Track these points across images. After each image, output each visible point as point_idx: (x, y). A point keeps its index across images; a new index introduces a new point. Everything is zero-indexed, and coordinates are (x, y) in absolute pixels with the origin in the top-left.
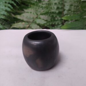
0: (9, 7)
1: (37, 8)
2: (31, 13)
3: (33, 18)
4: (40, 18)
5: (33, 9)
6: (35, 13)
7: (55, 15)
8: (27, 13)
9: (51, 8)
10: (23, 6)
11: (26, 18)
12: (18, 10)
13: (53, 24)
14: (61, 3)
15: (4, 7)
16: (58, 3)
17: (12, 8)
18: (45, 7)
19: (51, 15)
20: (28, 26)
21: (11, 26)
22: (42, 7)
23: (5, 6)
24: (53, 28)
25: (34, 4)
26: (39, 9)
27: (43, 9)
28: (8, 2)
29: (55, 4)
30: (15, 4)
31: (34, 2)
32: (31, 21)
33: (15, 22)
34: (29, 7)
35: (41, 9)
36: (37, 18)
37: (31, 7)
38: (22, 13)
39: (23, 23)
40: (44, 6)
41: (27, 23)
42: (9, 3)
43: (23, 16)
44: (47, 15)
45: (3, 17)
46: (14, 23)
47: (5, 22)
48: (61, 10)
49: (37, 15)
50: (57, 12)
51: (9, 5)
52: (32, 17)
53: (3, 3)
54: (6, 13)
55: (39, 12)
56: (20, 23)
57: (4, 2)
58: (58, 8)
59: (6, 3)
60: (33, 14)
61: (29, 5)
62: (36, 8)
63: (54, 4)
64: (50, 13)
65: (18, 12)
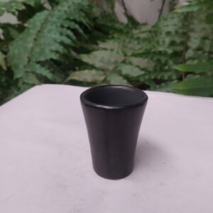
0: (68, 37)
1: (127, 40)
2: (112, 50)
3: (116, 62)
4: (131, 63)
5: (116, 43)
6: (120, 51)
7: (163, 59)
8: (104, 51)
9: (158, 42)
10: (96, 33)
11: (101, 61)
12: (86, 42)
13: (159, 77)
14: (180, 31)
15: (57, 37)
16: (173, 33)
17: (74, 38)
18: (145, 40)
19: (155, 59)
20: (103, 78)
21: (68, 75)
22: (138, 38)
23: (61, 34)
24: (157, 86)
25: (120, 31)
26: (130, 42)
27: (139, 43)
28: (66, 25)
29: (168, 33)
30: (81, 31)
31: (122, 27)
32: (111, 67)
33: (77, 68)
34: (110, 36)
35: (136, 42)
36: (124, 62)
37: (113, 38)
38: (94, 50)
39: (94, 72)
40: (142, 36)
41: (101, 72)
42: (69, 28)
43: (95, 57)
44: (147, 57)
45: (55, 57)
46: (75, 70)
47: (55, 66)
48: (179, 48)
49: (125, 55)
50: (170, 51)
51: (69, 32)
52: (113, 60)
53: (57, 27)
54: (61, 49)
55: (131, 49)
56: (86, 71)
57: (59, 25)
58: (172, 43)
59: (62, 26)
60: (117, 52)
61: (111, 32)
62: (124, 41)
63: (164, 34)
64: (154, 53)
65: (85, 46)
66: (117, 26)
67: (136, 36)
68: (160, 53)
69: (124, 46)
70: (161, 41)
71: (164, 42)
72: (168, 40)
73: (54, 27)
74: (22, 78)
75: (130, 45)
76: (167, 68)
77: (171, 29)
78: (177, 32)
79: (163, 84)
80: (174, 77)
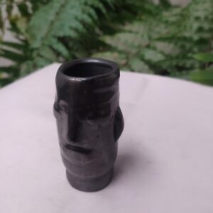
66: (147, 6)
67: (164, 19)
68: (185, 39)
69: (150, 30)
70: (188, 26)
71: (191, 27)
72: (196, 25)
73: (77, 3)
74: (37, 49)
75: (157, 29)
76: (190, 55)
77: (201, 14)
78: (206, 18)
79: (184, 72)
80: (197, 65)
